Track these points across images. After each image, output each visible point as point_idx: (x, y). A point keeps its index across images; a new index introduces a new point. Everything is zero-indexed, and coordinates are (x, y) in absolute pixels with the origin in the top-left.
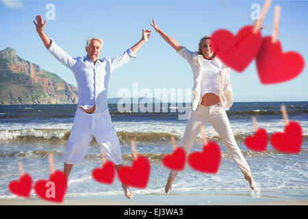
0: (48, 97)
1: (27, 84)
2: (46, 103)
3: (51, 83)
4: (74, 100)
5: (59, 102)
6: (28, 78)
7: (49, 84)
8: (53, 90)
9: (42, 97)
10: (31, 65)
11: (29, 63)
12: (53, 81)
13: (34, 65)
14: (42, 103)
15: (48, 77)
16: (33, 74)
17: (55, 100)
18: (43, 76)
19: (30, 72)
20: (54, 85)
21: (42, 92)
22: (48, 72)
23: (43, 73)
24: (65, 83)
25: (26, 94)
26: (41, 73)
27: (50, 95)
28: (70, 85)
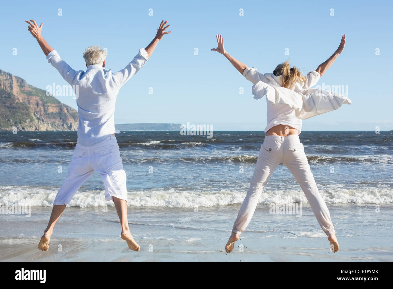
0: (36, 121)
1: (8, 105)
2: (33, 129)
3: (40, 102)
4: (71, 126)
5: (50, 128)
6: (10, 96)
7: (37, 104)
8: (43, 112)
9: (28, 121)
10: (14, 79)
11: (10, 75)
12: (42, 100)
13: (18, 79)
14: (28, 129)
15: (36, 95)
16: (16, 90)
17: (46, 125)
18: (30, 94)
19: (11, 88)
20: (43, 105)
21: (28, 115)
22: (36, 89)
23: (30, 89)
24: (59, 102)
25: (6, 117)
26: (27, 89)
27: (38, 119)
28: (66, 106)
